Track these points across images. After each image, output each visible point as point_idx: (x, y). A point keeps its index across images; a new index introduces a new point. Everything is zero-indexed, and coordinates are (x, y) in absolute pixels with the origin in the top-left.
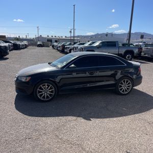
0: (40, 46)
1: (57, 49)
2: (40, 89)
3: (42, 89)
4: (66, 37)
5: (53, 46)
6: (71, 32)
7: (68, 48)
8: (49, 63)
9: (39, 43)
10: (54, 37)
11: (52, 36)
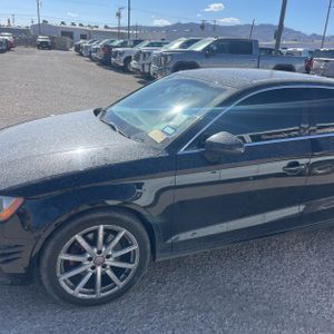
0: (43, 46)
1: (90, 56)
2: (69, 252)
3: (81, 252)
4: (106, 27)
5: (78, 48)
6: (119, 15)
7: (121, 54)
8: (96, 112)
9: (41, 39)
10: (78, 26)
11: (73, 24)
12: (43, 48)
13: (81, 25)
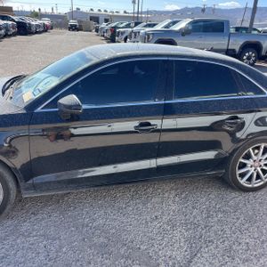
0: (73, 28)
1: (103, 36)
4: (125, 12)
6: (134, 2)
9: (72, 22)
10: (103, 12)
11: (99, 10)
12: (73, 30)
13: (105, 11)
